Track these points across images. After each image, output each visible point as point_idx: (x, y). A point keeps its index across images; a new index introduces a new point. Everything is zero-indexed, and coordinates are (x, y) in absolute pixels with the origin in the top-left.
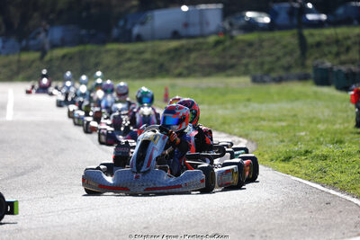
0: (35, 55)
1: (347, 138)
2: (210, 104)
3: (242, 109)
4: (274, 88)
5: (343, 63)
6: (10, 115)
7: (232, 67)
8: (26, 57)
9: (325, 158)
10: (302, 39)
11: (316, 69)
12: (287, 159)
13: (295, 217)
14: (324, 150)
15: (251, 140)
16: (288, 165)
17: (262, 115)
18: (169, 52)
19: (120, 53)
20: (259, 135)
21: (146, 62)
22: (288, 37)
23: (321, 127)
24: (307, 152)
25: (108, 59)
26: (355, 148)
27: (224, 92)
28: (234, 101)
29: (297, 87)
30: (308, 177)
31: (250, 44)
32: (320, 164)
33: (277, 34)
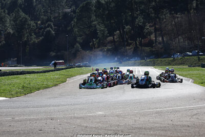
0: (144, 61)
4: (193, 68)
8: (142, 61)
10: (199, 58)
11: (202, 64)
19: (161, 61)
21: (166, 62)
22: (196, 58)
25: (158, 62)
27: (183, 69)
29: (198, 68)
31: (188, 59)
33: (193, 57)
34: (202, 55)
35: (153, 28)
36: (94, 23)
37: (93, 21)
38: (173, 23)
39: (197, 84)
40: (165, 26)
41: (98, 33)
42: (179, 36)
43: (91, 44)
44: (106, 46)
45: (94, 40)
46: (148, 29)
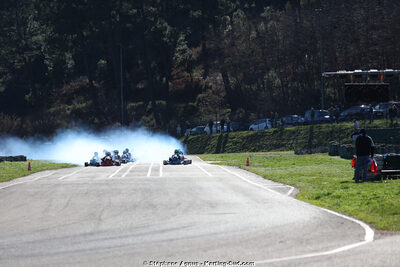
1: (350, 185)
2: (272, 167)
3: (291, 170)
4: (307, 157)
5: (345, 143)
6: (161, 174)
7: (283, 145)
9: (339, 197)
11: (331, 146)
12: (318, 198)
13: (324, 231)
14: (338, 192)
15: (297, 187)
16: (319, 202)
17: (302, 172)
18: (248, 137)
20: (301, 184)
21: (236, 143)
23: (336, 179)
24: (328, 194)
26: (355, 191)
27: (280, 160)
28: (286, 165)
29: (320, 156)
30: (330, 208)
31: (294, 132)
32: (336, 201)
34: (327, 121)
35: (199, 49)
36: (35, 38)
37: (32, 35)
38: (254, 34)
39: (303, 199)
40: (233, 45)
41: (46, 66)
42: (269, 70)
43: (27, 96)
44: (69, 102)
45: (37, 85)
46: (184, 51)
